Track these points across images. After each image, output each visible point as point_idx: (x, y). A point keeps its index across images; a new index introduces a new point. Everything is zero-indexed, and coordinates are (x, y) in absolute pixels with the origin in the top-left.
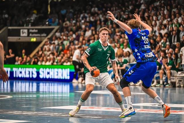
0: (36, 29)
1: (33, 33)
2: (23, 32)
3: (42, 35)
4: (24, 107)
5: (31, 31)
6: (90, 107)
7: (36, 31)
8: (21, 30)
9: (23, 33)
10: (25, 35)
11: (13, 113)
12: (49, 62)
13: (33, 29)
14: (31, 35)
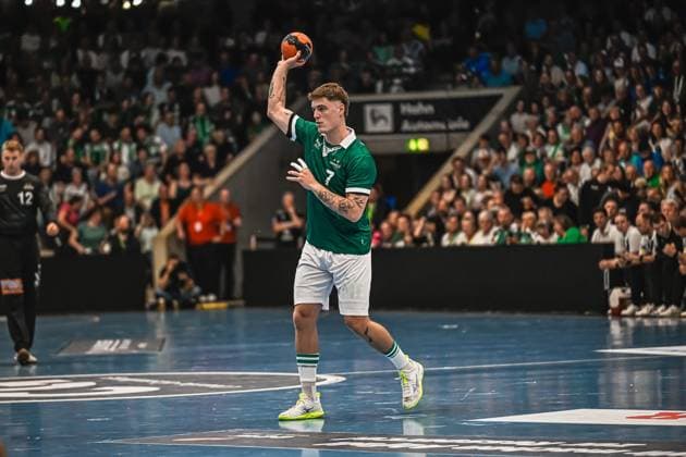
0: (426, 102)
1: (414, 119)
2: (377, 115)
3: (453, 126)
4: (393, 418)
5: (405, 109)
6: (661, 414)
7: (430, 109)
8: (368, 109)
9: (375, 120)
10: (385, 126)
11: (352, 444)
12: (486, 233)
13: (414, 103)
14: (406, 126)
